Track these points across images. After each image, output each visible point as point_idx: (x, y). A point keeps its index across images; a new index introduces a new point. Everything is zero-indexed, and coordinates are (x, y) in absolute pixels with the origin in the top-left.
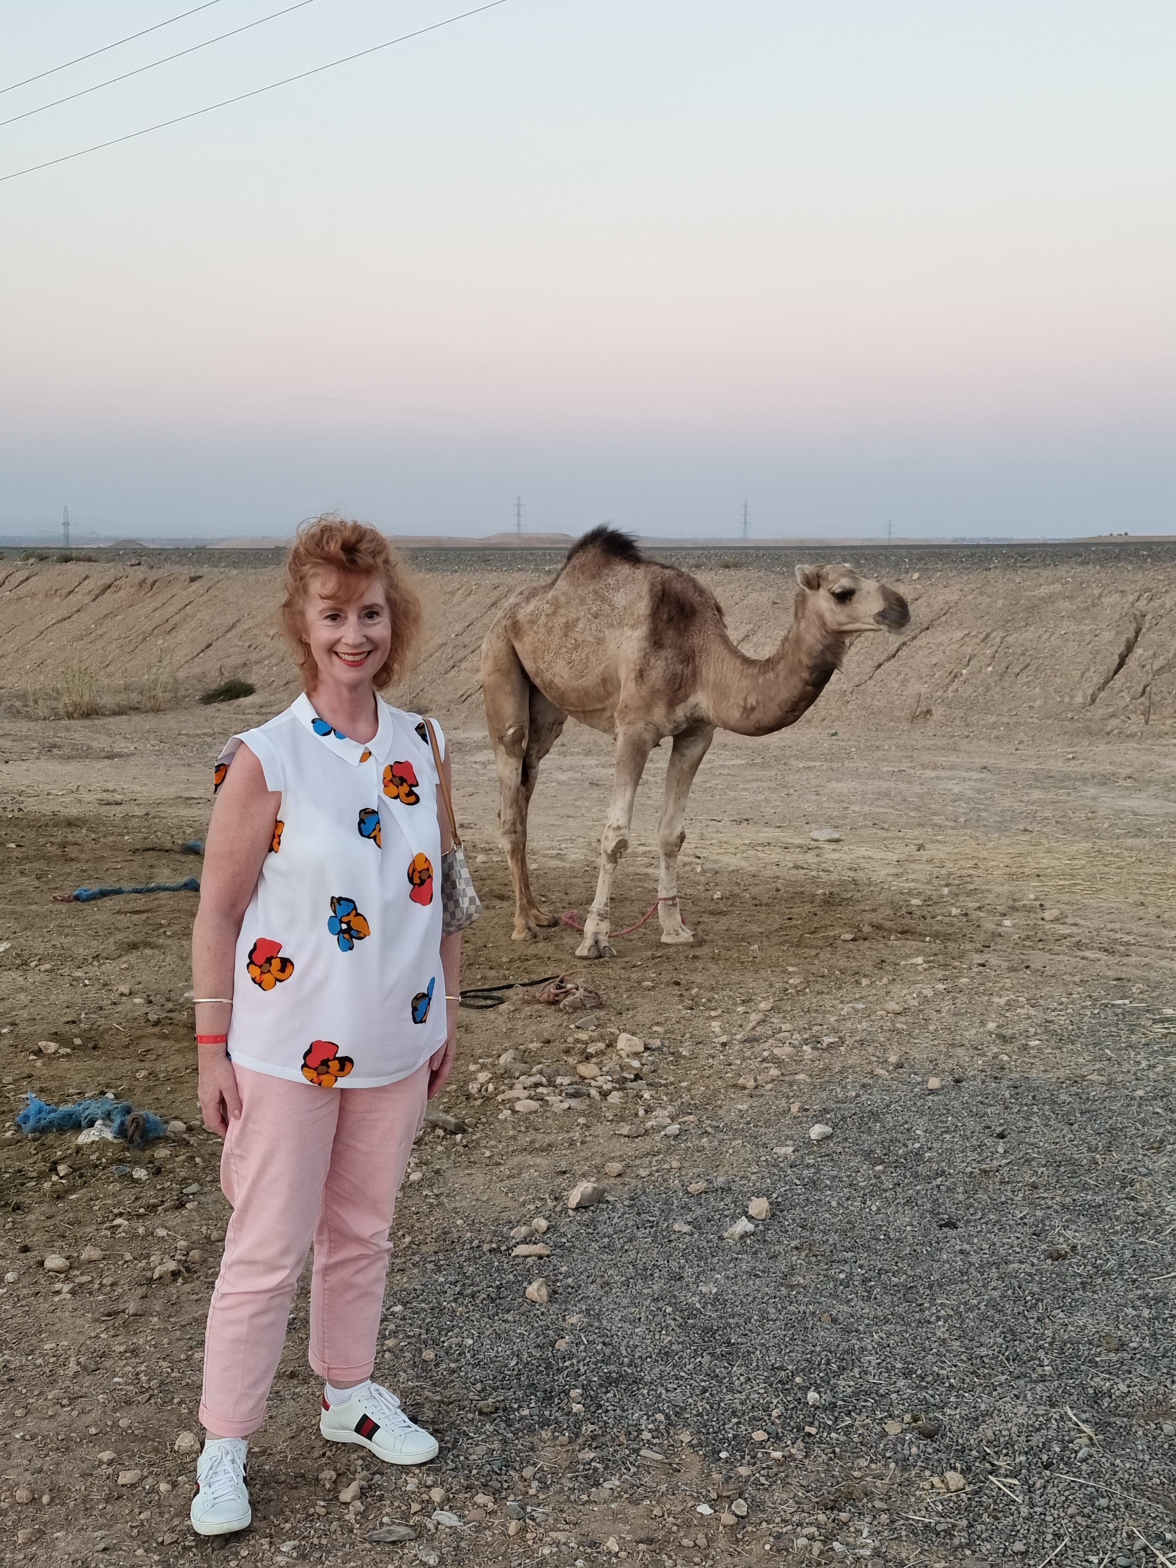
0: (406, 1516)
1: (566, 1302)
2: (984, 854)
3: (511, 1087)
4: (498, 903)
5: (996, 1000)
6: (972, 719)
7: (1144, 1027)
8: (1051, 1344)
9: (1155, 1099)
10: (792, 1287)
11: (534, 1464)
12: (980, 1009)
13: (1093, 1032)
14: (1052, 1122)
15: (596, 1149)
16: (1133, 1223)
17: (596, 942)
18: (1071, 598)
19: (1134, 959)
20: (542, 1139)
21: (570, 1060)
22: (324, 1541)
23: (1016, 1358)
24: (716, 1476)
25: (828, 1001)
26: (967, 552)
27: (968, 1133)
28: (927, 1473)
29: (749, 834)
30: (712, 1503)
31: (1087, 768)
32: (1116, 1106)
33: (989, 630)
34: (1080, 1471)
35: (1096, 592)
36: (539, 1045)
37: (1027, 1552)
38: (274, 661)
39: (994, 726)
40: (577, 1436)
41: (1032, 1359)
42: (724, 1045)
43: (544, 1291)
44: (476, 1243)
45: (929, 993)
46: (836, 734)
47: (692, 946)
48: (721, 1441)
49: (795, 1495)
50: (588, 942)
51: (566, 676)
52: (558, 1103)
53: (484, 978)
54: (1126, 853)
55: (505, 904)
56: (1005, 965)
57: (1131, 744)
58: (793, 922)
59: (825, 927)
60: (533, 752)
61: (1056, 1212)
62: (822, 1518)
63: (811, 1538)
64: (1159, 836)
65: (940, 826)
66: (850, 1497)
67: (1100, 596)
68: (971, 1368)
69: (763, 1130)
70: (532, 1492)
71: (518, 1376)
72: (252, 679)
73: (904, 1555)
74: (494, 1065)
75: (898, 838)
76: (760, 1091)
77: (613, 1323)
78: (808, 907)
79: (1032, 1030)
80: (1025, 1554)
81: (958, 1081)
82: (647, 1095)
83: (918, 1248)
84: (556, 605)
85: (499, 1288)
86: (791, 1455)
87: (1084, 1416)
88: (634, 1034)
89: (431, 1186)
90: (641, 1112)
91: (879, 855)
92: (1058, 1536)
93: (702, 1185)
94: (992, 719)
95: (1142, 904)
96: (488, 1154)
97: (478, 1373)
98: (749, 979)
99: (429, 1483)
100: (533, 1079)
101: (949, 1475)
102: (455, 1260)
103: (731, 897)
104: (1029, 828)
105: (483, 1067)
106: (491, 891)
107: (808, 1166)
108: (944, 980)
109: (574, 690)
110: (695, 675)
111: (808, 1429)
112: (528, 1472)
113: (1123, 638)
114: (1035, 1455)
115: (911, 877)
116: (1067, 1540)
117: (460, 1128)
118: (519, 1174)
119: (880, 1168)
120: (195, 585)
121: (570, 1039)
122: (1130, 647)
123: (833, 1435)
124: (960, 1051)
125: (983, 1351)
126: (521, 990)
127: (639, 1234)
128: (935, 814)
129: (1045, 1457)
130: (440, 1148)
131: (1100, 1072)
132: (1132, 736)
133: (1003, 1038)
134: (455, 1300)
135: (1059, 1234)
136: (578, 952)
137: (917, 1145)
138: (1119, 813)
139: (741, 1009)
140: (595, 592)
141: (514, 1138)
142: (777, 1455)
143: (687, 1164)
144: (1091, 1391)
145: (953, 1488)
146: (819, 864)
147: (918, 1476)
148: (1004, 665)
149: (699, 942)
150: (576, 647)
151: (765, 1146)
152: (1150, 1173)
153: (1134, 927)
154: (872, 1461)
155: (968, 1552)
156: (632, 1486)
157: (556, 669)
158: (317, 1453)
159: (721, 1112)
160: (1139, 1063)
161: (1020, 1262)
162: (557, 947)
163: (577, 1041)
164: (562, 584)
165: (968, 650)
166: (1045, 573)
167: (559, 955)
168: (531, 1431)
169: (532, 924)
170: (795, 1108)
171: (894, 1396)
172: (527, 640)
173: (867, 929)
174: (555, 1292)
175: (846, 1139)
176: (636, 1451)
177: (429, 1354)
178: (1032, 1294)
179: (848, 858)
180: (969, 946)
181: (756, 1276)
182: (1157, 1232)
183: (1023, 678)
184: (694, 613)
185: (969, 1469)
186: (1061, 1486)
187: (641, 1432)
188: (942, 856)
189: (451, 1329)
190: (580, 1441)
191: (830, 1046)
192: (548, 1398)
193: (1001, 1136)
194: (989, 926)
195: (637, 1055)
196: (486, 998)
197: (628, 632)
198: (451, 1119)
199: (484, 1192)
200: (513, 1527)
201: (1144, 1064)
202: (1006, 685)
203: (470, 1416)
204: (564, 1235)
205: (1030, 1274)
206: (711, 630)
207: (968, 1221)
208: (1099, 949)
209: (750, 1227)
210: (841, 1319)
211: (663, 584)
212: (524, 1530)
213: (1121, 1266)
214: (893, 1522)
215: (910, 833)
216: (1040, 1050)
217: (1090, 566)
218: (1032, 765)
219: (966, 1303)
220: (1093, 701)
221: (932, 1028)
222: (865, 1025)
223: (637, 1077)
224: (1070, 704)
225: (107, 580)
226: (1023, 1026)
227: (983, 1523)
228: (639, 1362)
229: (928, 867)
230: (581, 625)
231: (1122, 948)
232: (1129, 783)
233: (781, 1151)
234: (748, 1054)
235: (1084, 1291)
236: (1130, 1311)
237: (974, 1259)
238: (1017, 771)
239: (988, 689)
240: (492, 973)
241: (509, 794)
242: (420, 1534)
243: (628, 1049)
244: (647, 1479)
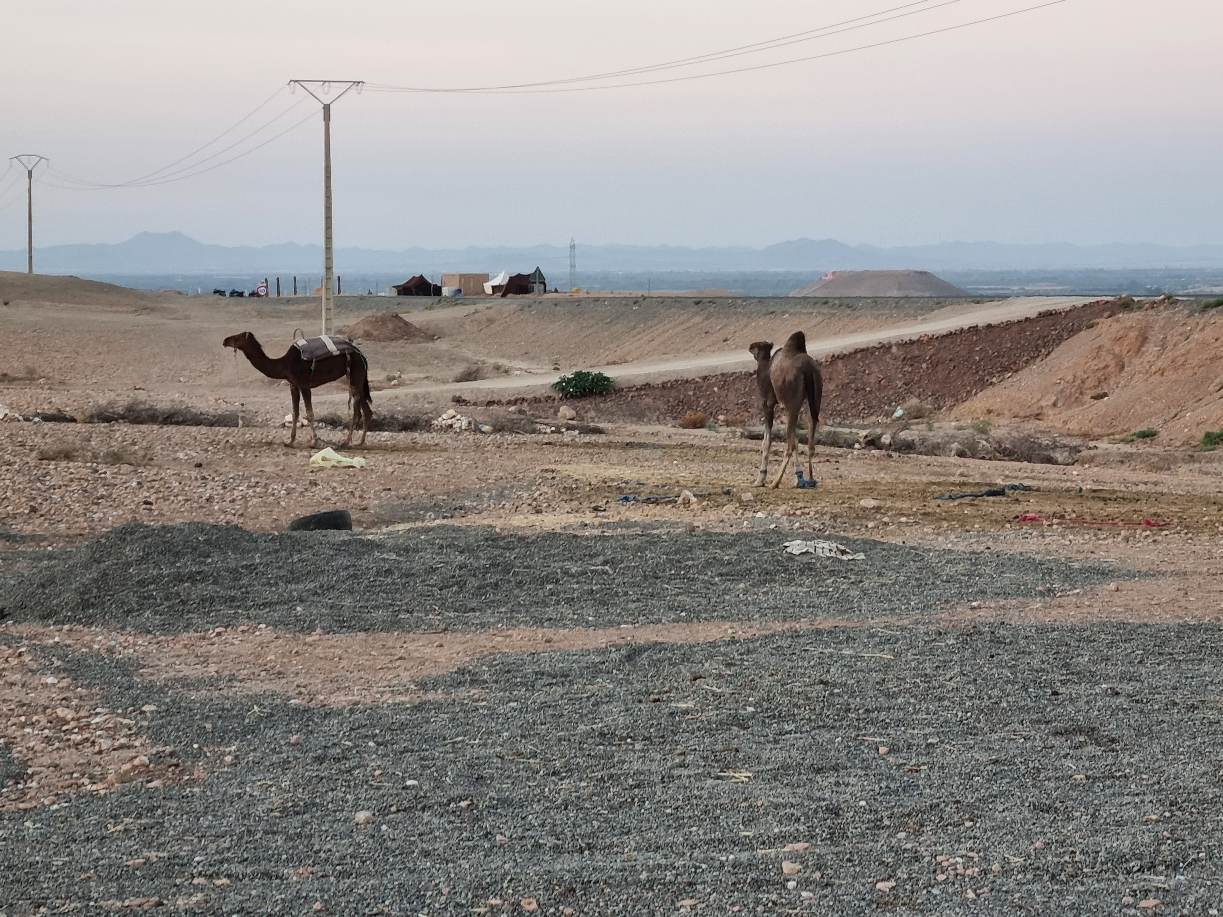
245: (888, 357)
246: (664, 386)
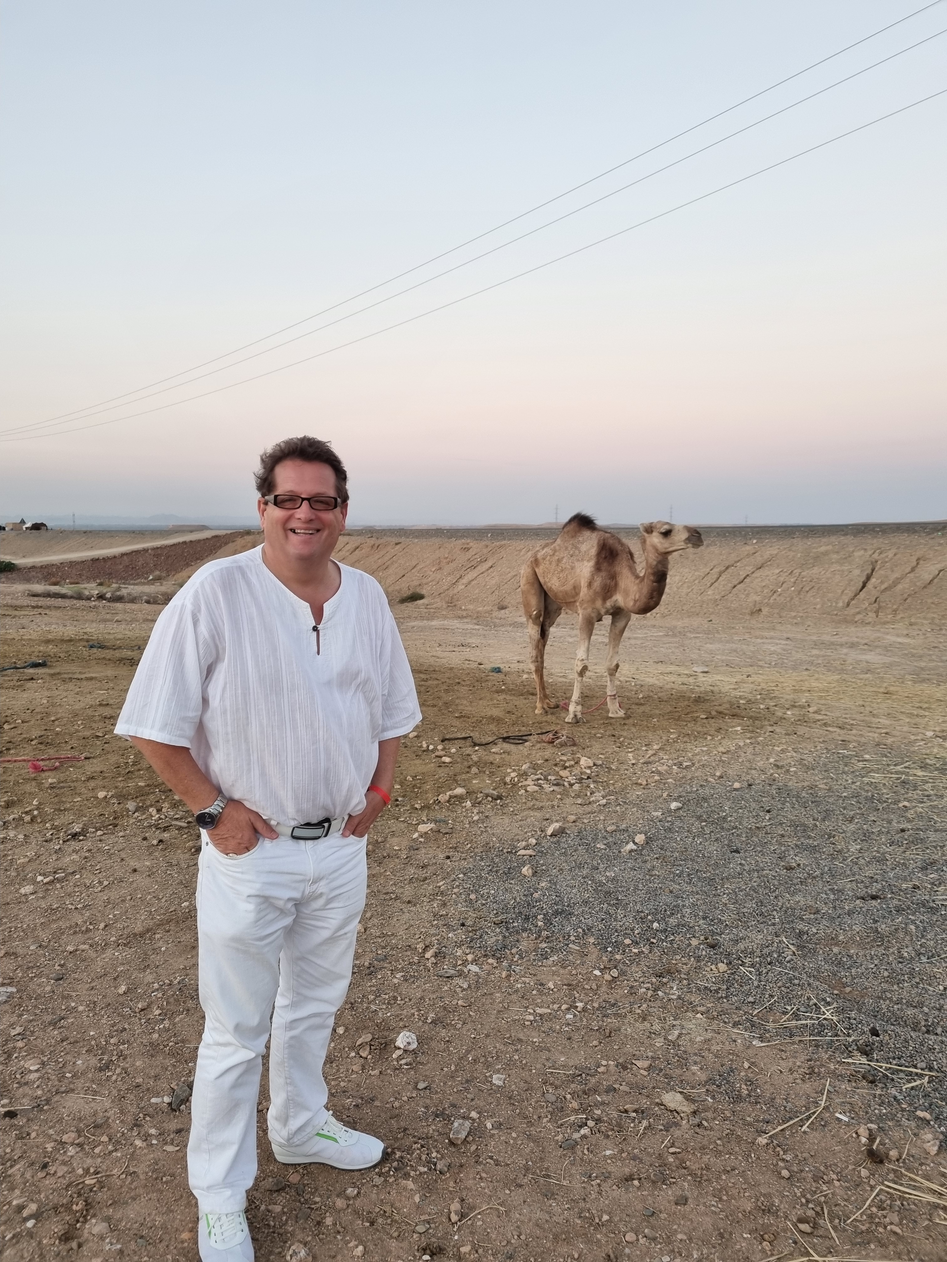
0: (455, 966)
1: (541, 877)
2: (782, 680)
3: (526, 780)
4: (531, 697)
5: (776, 748)
6: (784, 614)
7: (853, 764)
8: (780, 909)
9: (852, 797)
10: (652, 876)
11: (518, 948)
12: (767, 753)
13: (825, 765)
14: (796, 806)
15: (565, 809)
16: (831, 855)
17: (576, 716)
18: (837, 552)
19: (854, 732)
20: (539, 804)
21: (556, 769)
22: (416, 974)
23: (762, 914)
24: (604, 958)
25: (689, 746)
26: (783, 529)
27: (752, 809)
28: (709, 964)
29: (661, 668)
30: (601, 970)
31: (844, 639)
32: (831, 800)
33: (793, 569)
34: (786, 967)
35: (851, 550)
36: (542, 762)
37: (755, 1002)
38: (434, 583)
39: (795, 617)
40: (539, 936)
41: (770, 915)
42: (633, 764)
43: (530, 871)
44: (501, 849)
45: (742, 744)
46: (711, 621)
47: (624, 719)
48: (609, 943)
49: (643, 969)
50: (571, 715)
51: (557, 585)
52: (548, 788)
53: (519, 731)
54: (859, 681)
55: (534, 697)
56: (784, 732)
57: (869, 628)
58: (677, 709)
59: (693, 712)
60: (547, 623)
61: (792, 848)
62: (654, 980)
63: (648, 989)
64: (879, 673)
65: (761, 666)
66: (669, 972)
67: (853, 551)
68: (738, 918)
69: (647, 804)
70: (515, 959)
71: (514, 908)
72: (424, 592)
73: (693, 999)
74: (519, 770)
75: (739, 672)
76: (649, 786)
77: (562, 886)
78: (686, 703)
79: (793, 763)
80: (753, 1003)
81: (750, 785)
82: (592, 786)
83: (718, 861)
84: (555, 551)
85: (509, 869)
86: (642, 952)
87: (791, 942)
88: (589, 758)
89: (483, 823)
90: (589, 794)
91: (727, 679)
92: (771, 996)
93: (613, 828)
94: (793, 614)
95: (863, 706)
96: (512, 809)
97: (495, 906)
98: (650, 735)
99: (467, 952)
100: (537, 777)
101: (720, 965)
102: (490, 855)
103: (647, 698)
104: (809, 668)
105: (514, 770)
106: (528, 691)
107: (668, 822)
108: (749, 738)
109: (561, 592)
110: (616, 585)
111: (652, 940)
112: (514, 951)
113: (865, 573)
114: (764, 958)
115: (742, 690)
116: (776, 998)
117: (500, 797)
118: (526, 820)
119: (704, 824)
120: (398, 547)
121: (558, 760)
122: (868, 578)
123: (664, 944)
124: (753, 772)
125: (745, 910)
126: (536, 736)
127: (580, 848)
128: (760, 660)
129: (769, 959)
130: (489, 806)
131: (826, 784)
132: (869, 623)
133: (778, 767)
134: (488, 873)
135: (792, 858)
136: (566, 720)
137: (724, 814)
138: (858, 662)
139: (644, 748)
140: (573, 544)
141: (525, 803)
142: (636, 951)
143: (608, 818)
144: (798, 931)
145: (721, 971)
146: (695, 683)
147: (705, 965)
148: (801, 586)
149: (627, 717)
150: (562, 571)
151: (648, 811)
152: (844, 832)
153: (858, 717)
154: (682, 957)
155: (725, 1000)
156: (563, 960)
157: (553, 582)
158: (417, 936)
159: (628, 795)
160: (847, 781)
161: (770, 870)
162: (557, 718)
163: (561, 760)
164: (559, 541)
165: (782, 579)
166: (824, 540)
167: (558, 721)
168: (518, 933)
169: (545, 707)
170: (665, 795)
171: (696, 928)
172: (541, 567)
173: (714, 713)
174: (536, 872)
175: (689, 810)
176: (567, 945)
177: (473, 896)
178: (774, 885)
179: (710, 680)
180: (766, 723)
181: (635, 870)
182: (844, 860)
183: (811, 593)
184: (617, 555)
185: (730, 963)
186: (776, 973)
187: (569, 936)
188: (760, 680)
189: (485, 886)
190: (541, 939)
191: (687, 766)
192: (527, 918)
193: (768, 811)
194: (779, 714)
195: (590, 767)
196: (519, 740)
197: (586, 563)
198: (495, 793)
199: (508, 827)
200: (504, 974)
201: (850, 781)
202: (802, 597)
203: (489, 924)
204: (544, 847)
205: (774, 876)
206: (625, 563)
207: (746, 850)
208: (837, 727)
209: (635, 847)
210: (675, 891)
211: (604, 540)
212: (509, 976)
213: (822, 874)
214: (689, 984)
215: (745, 669)
216: (795, 772)
217: (848, 536)
218: (814, 638)
219: (739, 888)
220: (848, 605)
221: (740, 760)
222: (706, 758)
223: (588, 778)
224: (836, 607)
225: (356, 544)
226: (788, 761)
227: (735, 988)
228: (572, 905)
229: (752, 686)
230: (564, 560)
231: (849, 727)
232: (866, 647)
233: (655, 814)
234: (645, 769)
235: (802, 885)
236: (824, 896)
237: (747, 868)
238: (805, 640)
239: (792, 599)
240: (524, 728)
241: (534, 643)
242: (461, 974)
243: (585, 765)
244: (571, 958)
245: (147, 554)
246: (41, 567)
